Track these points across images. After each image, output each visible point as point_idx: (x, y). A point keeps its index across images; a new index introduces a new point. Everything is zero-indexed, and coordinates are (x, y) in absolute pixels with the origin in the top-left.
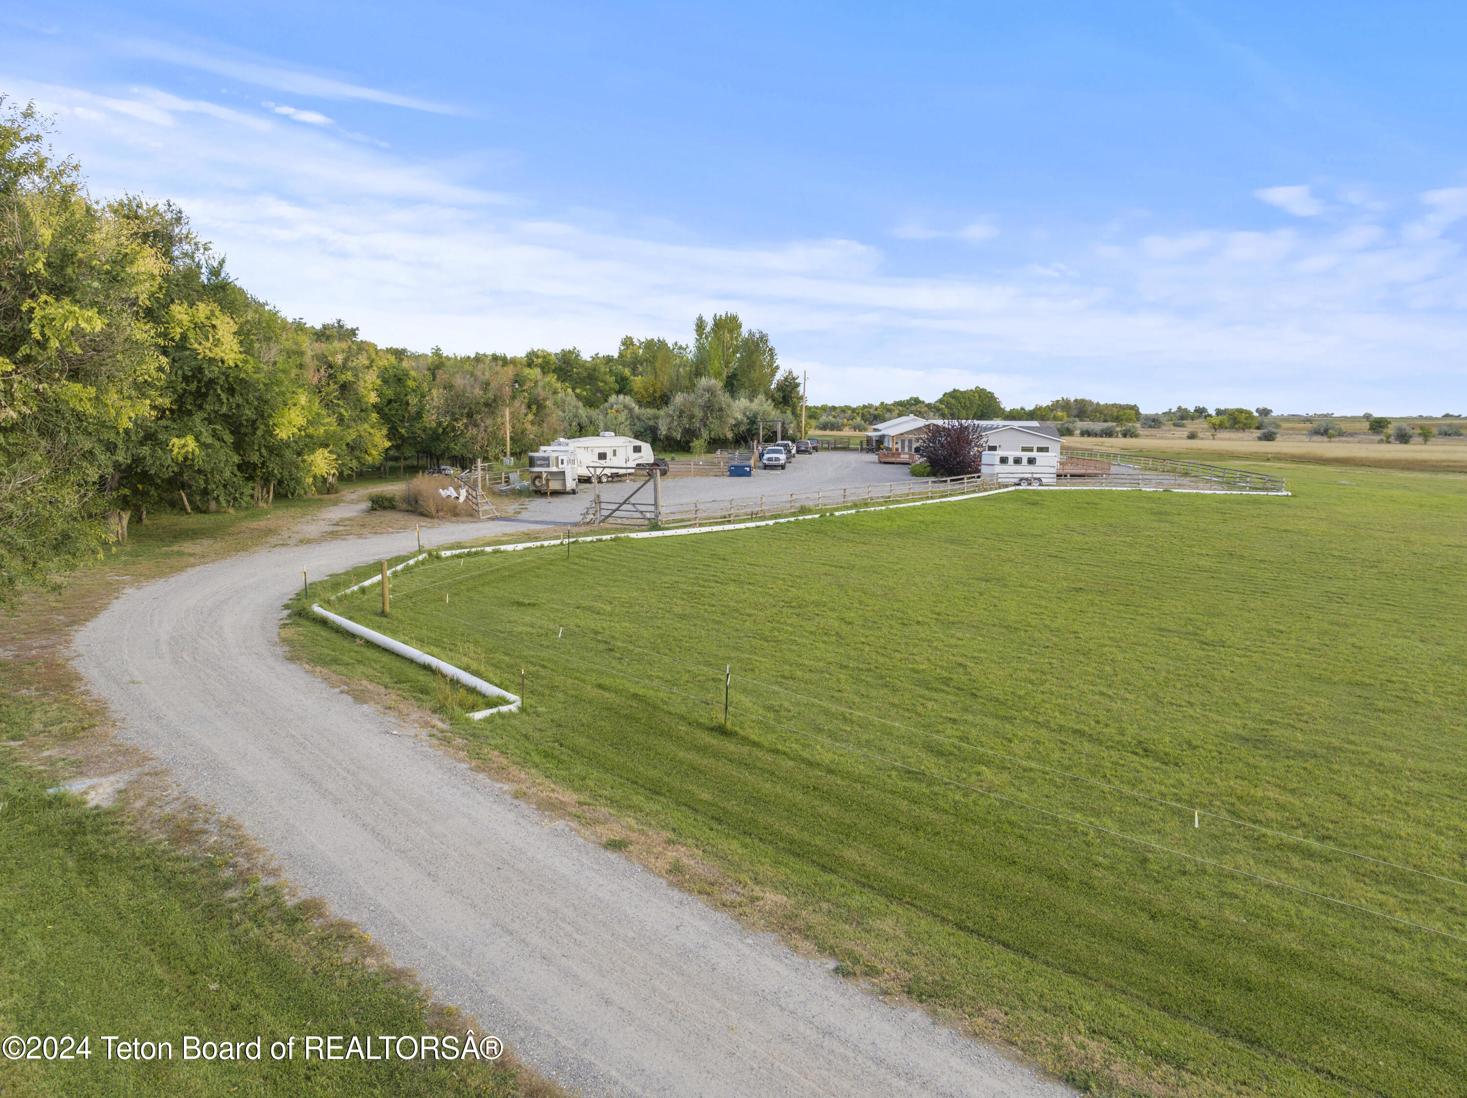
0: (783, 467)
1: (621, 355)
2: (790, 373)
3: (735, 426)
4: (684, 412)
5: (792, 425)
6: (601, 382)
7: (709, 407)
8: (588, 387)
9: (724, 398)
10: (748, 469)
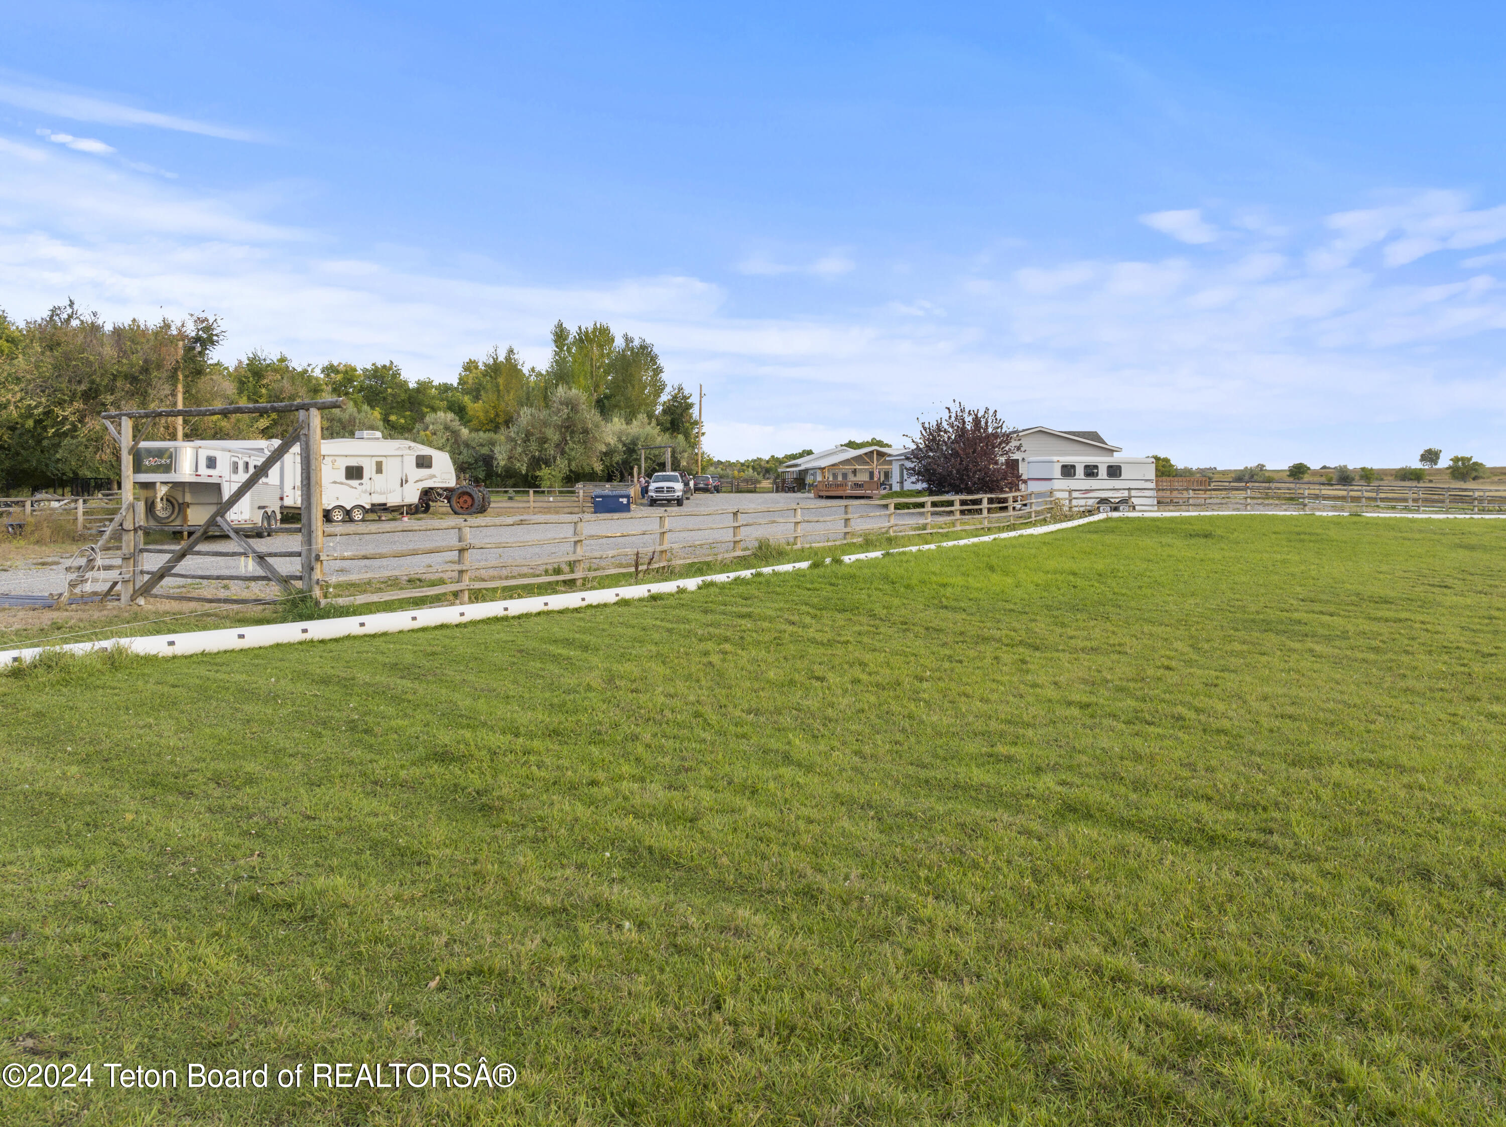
0: (679, 502)
1: (462, 381)
2: (680, 389)
3: (606, 454)
4: (532, 434)
5: (686, 455)
6: (427, 407)
7: (569, 428)
8: (408, 413)
9: (591, 416)
10: (625, 501)
